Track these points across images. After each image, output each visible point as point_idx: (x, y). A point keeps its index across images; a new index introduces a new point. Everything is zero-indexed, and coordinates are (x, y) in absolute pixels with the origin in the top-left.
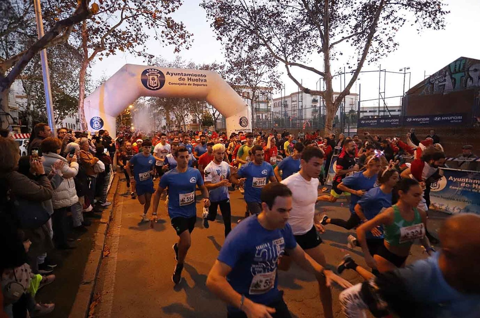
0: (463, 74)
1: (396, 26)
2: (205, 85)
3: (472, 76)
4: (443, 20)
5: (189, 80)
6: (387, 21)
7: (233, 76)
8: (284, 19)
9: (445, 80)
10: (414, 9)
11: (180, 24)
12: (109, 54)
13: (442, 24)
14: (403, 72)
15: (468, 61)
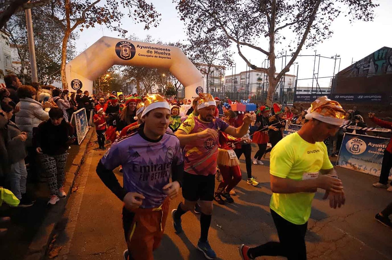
0: (384, 61)
1: (332, 16)
2: (168, 58)
4: (372, 13)
5: (156, 53)
6: (325, 12)
7: (193, 53)
8: (238, 6)
9: (369, 66)
10: (349, 3)
11: (150, 5)
12: (89, 26)
13: (371, 16)
14: (334, 58)
15: (389, 50)
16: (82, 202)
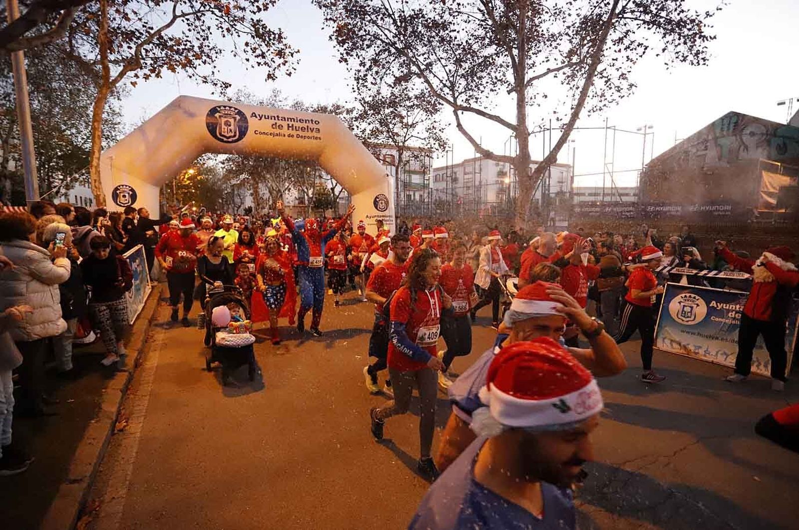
0: (733, 139)
2: (316, 138)
3: (747, 143)
4: (705, 50)
5: (291, 129)
6: (619, 47)
7: (366, 126)
9: (706, 148)
10: (662, 30)
11: (277, 31)
12: (150, 75)
13: (703, 57)
14: (642, 131)
15: (741, 118)
16: (137, 453)
